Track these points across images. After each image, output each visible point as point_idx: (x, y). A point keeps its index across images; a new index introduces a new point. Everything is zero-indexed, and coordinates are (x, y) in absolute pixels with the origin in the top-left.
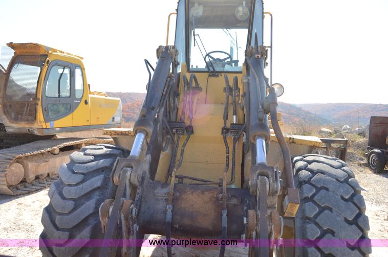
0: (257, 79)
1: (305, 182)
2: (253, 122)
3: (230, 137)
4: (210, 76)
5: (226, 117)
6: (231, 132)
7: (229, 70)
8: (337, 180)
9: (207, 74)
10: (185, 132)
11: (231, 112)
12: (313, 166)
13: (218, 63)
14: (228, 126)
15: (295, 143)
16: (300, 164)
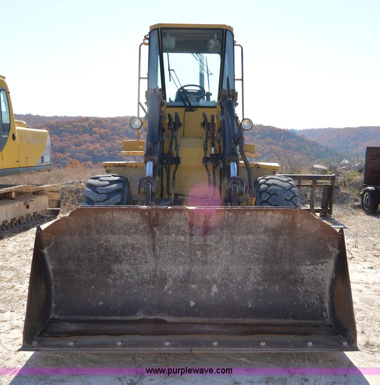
0: (230, 119)
1: (263, 191)
2: (228, 151)
3: (210, 165)
4: (186, 111)
5: (206, 149)
6: (211, 161)
7: (204, 105)
8: (284, 189)
9: (184, 109)
10: (174, 162)
11: (209, 145)
12: (269, 182)
13: (192, 96)
14: (208, 156)
15: (260, 168)
16: (261, 181)
